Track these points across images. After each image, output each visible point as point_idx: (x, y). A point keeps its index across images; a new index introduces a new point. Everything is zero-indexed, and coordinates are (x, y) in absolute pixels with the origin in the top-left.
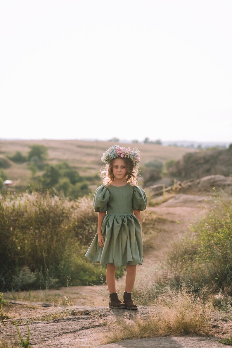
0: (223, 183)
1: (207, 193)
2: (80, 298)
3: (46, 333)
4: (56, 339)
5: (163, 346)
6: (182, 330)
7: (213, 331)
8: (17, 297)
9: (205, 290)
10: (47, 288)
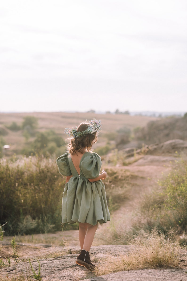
0: (182, 146)
1: (170, 154)
2: (72, 240)
3: (51, 268)
4: (59, 272)
5: (144, 276)
6: (157, 264)
7: (181, 265)
8: (23, 240)
9: (172, 232)
10: (46, 232)
